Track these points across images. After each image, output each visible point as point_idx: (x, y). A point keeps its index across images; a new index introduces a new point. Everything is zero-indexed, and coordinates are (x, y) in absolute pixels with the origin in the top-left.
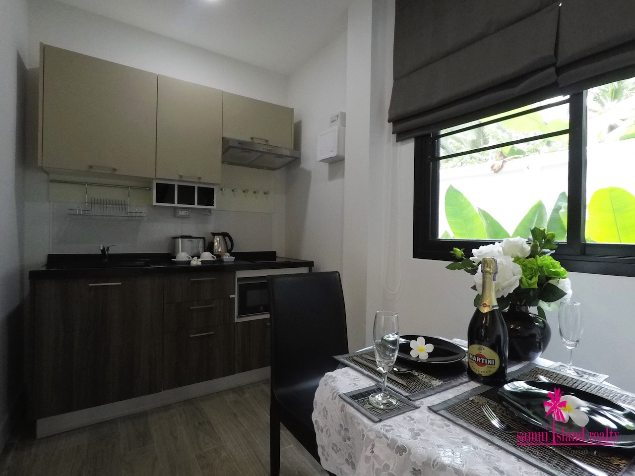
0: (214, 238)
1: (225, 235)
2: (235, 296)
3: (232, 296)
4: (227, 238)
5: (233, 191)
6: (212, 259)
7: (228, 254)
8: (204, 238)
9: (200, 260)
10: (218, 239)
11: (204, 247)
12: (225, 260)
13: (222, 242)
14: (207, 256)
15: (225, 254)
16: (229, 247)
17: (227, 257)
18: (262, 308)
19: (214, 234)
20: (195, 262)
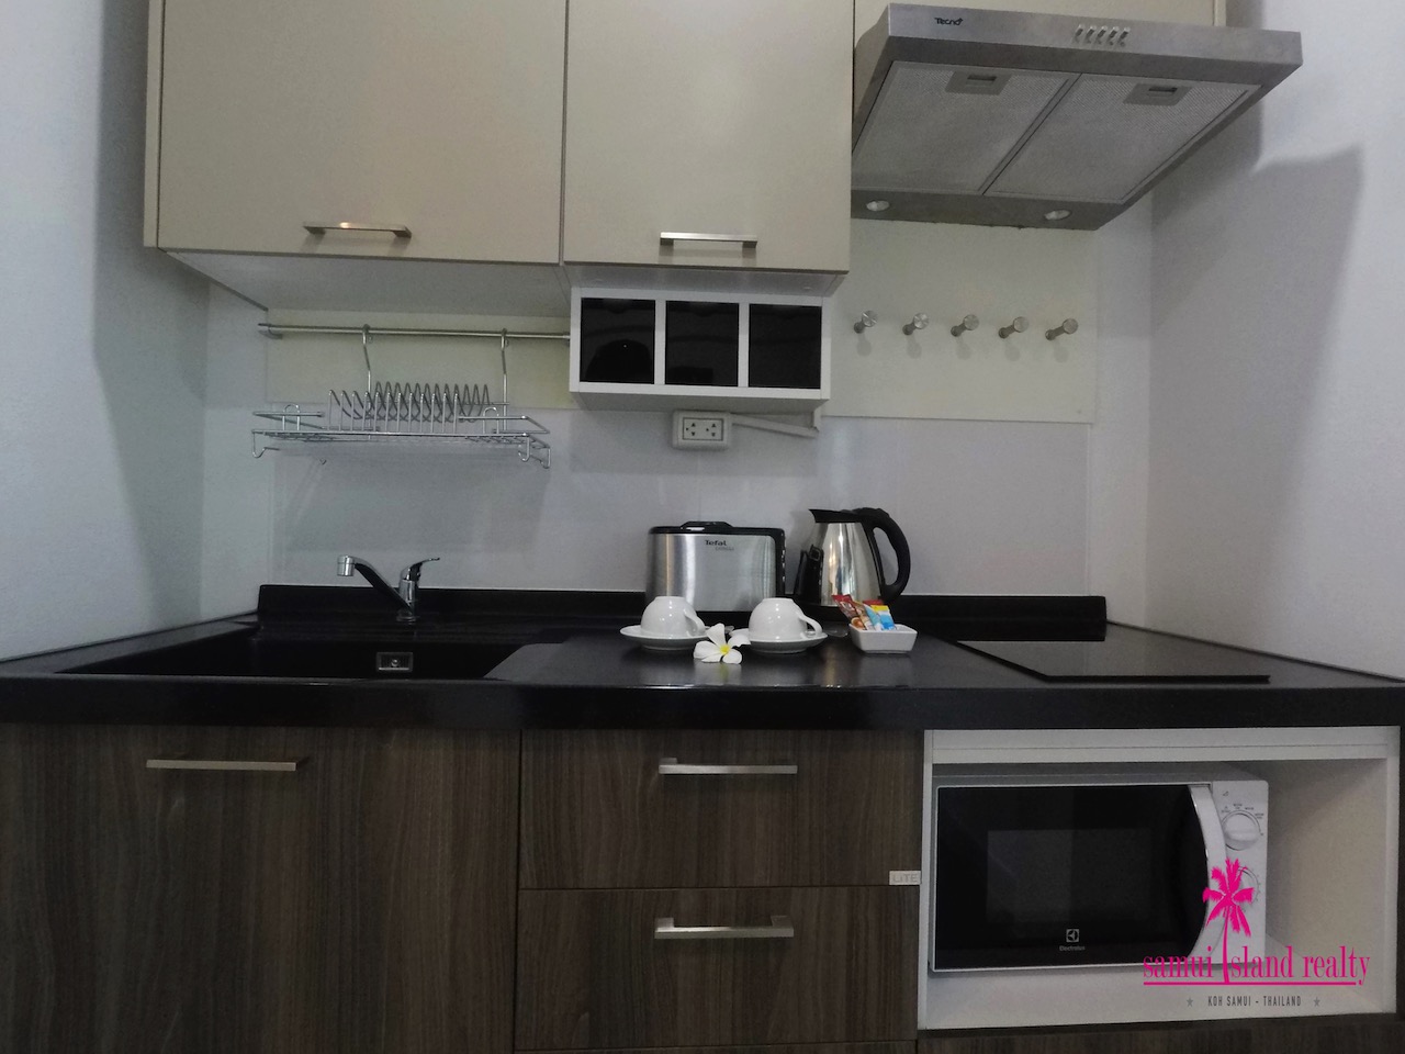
0: (823, 533)
1: (870, 520)
2: (922, 879)
3: (898, 878)
4: (879, 533)
5: (908, 330)
6: (803, 637)
7: (884, 611)
8: (777, 535)
9: (741, 637)
10: (841, 539)
11: (779, 571)
12: (866, 646)
13: (859, 552)
14: (780, 622)
15: (873, 609)
16: (891, 577)
17: (879, 626)
18: (1072, 934)
19: (824, 517)
20: (718, 652)
